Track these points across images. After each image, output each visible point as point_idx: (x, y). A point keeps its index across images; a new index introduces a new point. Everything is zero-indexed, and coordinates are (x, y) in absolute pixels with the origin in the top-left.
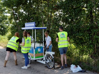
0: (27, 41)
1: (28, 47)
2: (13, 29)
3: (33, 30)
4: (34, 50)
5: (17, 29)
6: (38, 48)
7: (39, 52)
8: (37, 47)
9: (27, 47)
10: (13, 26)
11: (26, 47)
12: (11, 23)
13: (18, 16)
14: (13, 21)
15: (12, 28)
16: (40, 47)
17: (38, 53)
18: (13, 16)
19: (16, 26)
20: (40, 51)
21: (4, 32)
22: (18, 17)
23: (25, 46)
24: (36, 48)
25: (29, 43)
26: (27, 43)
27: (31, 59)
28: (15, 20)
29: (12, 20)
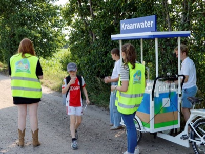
0: (135, 75)
1: (136, 96)
2: (75, 41)
3: (142, 40)
4: (152, 103)
5: (88, 41)
6: (162, 95)
7: (167, 109)
8: (160, 94)
9: (134, 93)
10: (75, 33)
11: (132, 96)
12: (69, 24)
13: (89, 4)
14: (76, 17)
15: (73, 38)
16: (169, 95)
17: (161, 112)
18: (75, 5)
19: (83, 32)
20: (168, 105)
21: (49, 49)
22: (91, 8)
23: (129, 93)
24: (157, 95)
25: (140, 83)
26: (136, 83)
27: (142, 130)
28: (82, 16)
29: (73, 17)
